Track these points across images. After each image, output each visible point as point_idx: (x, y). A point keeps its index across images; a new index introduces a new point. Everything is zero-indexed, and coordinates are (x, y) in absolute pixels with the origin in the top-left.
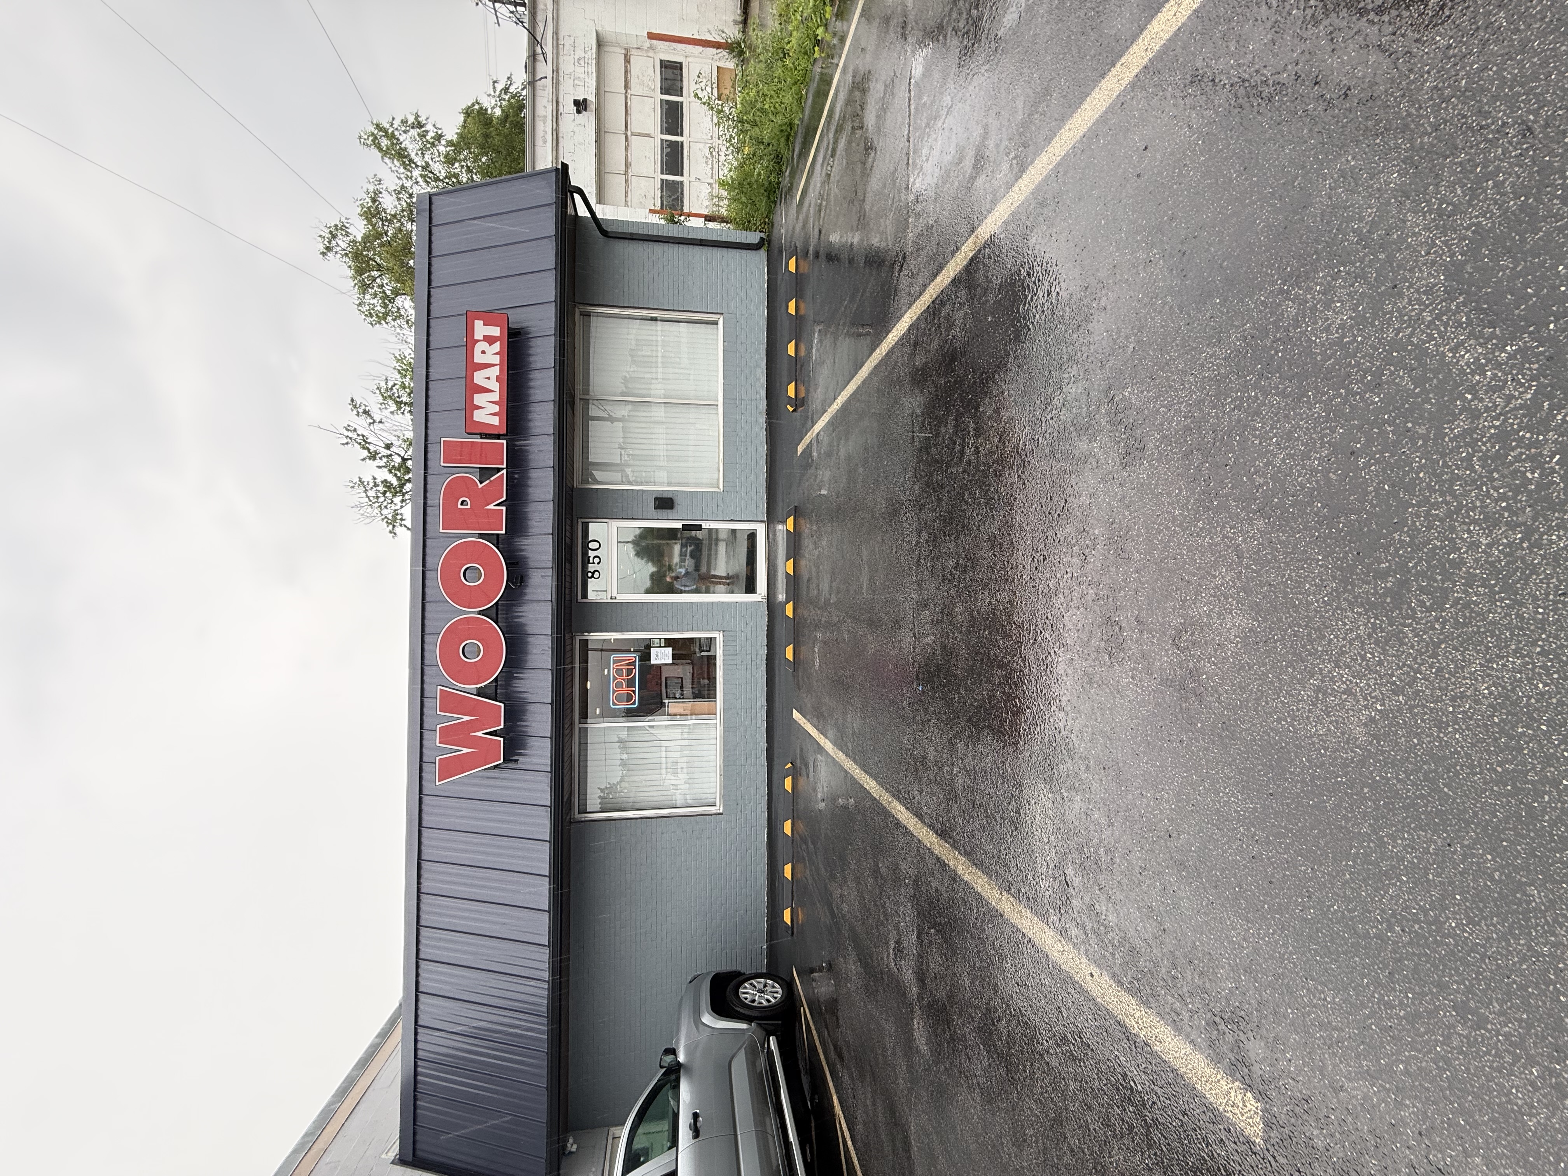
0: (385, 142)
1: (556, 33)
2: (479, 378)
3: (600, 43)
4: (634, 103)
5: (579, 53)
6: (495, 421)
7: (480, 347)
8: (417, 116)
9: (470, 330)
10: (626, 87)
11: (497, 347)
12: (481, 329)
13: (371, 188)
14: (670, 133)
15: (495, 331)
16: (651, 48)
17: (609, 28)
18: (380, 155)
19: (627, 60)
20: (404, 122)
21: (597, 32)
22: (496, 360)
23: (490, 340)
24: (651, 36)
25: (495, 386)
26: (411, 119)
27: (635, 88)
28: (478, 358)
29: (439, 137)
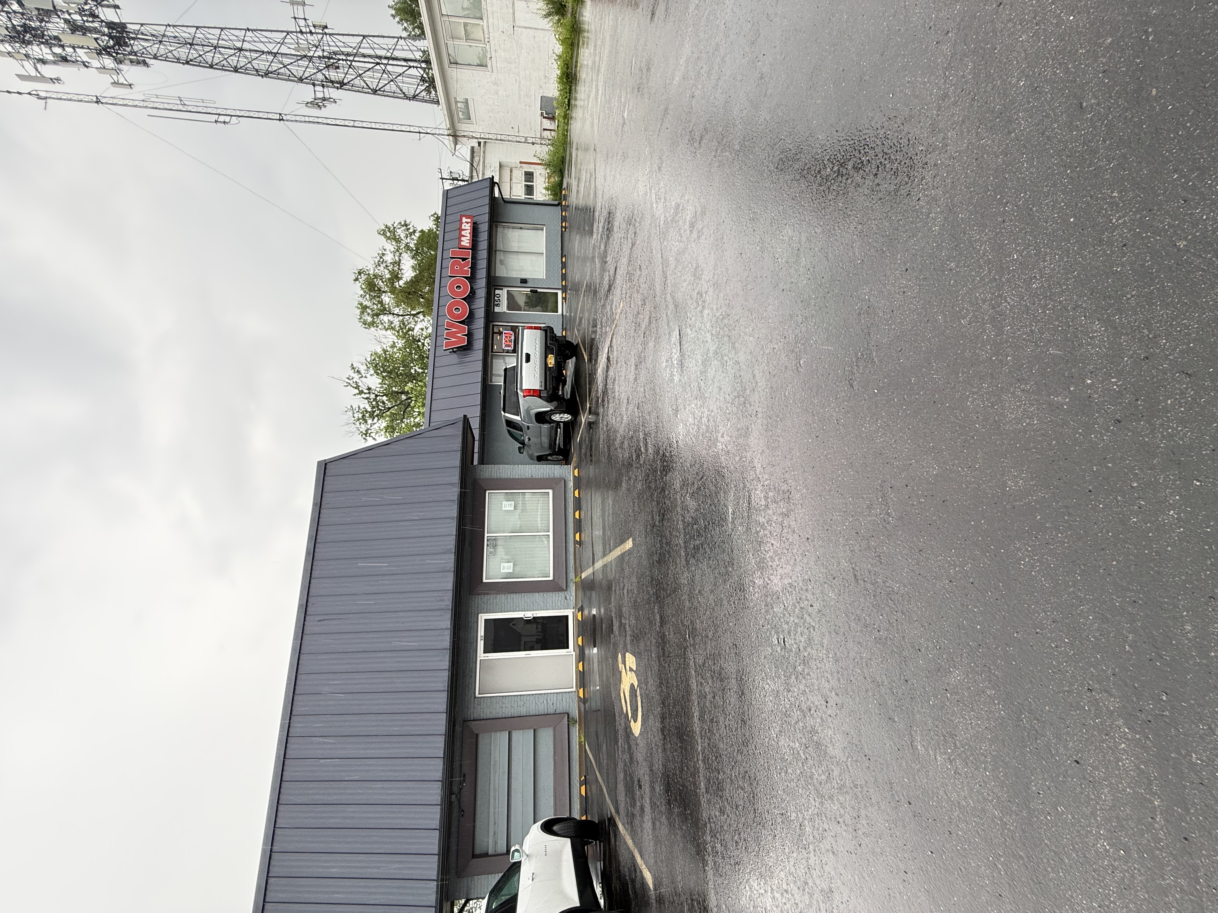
0: (388, 234)
1: (484, 162)
2: (463, 233)
3: (501, 166)
4: (514, 186)
5: (493, 168)
6: (468, 245)
7: (463, 225)
8: (405, 221)
9: (461, 220)
10: (511, 180)
11: (469, 224)
12: (464, 220)
13: (380, 252)
14: (528, 195)
15: (469, 220)
16: (521, 167)
17: (504, 160)
18: (385, 240)
19: (511, 171)
20: (400, 223)
21: (500, 163)
22: (469, 228)
23: (467, 223)
24: (521, 163)
25: (469, 235)
26: (403, 223)
27: (514, 180)
28: (463, 227)
29: (414, 231)
